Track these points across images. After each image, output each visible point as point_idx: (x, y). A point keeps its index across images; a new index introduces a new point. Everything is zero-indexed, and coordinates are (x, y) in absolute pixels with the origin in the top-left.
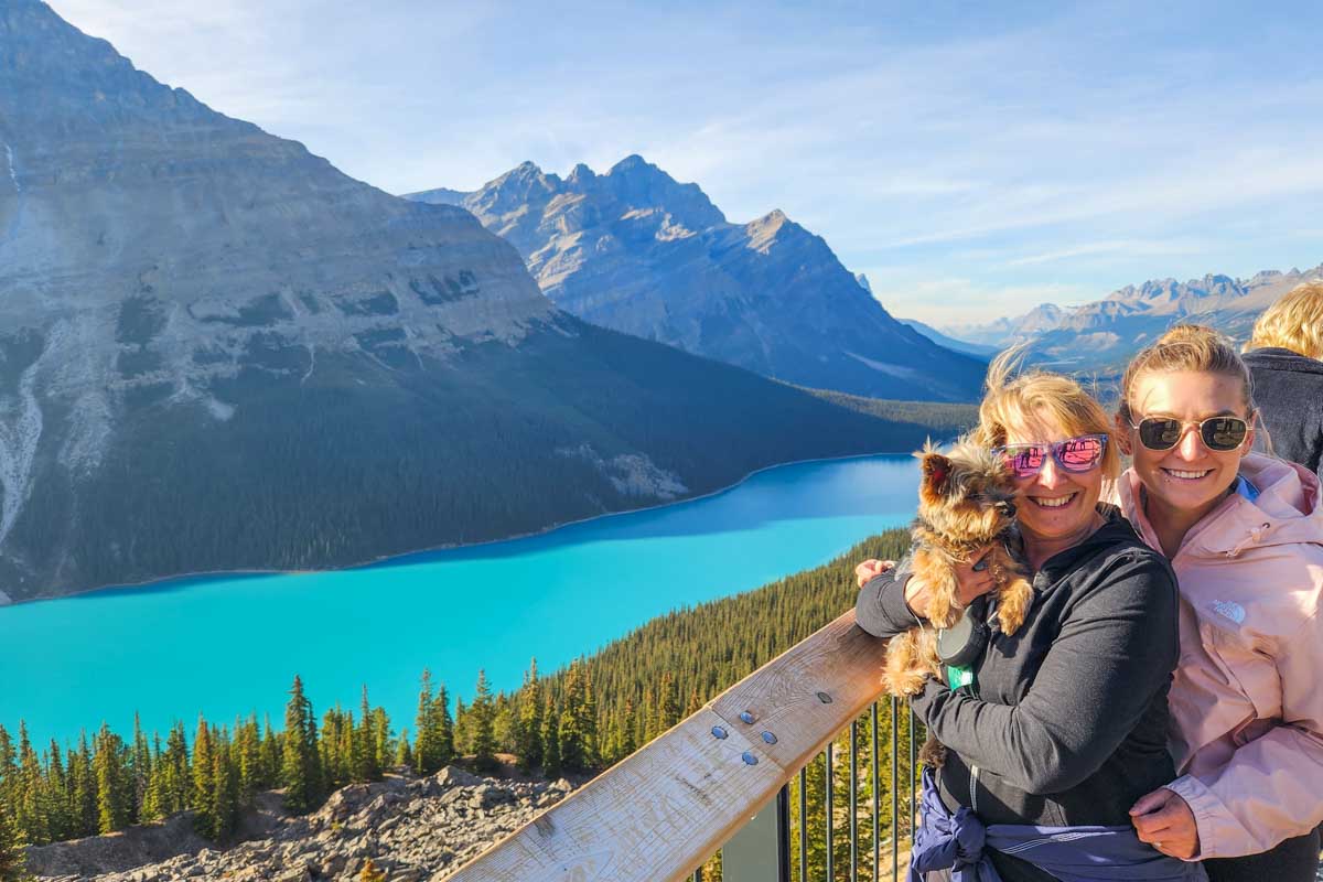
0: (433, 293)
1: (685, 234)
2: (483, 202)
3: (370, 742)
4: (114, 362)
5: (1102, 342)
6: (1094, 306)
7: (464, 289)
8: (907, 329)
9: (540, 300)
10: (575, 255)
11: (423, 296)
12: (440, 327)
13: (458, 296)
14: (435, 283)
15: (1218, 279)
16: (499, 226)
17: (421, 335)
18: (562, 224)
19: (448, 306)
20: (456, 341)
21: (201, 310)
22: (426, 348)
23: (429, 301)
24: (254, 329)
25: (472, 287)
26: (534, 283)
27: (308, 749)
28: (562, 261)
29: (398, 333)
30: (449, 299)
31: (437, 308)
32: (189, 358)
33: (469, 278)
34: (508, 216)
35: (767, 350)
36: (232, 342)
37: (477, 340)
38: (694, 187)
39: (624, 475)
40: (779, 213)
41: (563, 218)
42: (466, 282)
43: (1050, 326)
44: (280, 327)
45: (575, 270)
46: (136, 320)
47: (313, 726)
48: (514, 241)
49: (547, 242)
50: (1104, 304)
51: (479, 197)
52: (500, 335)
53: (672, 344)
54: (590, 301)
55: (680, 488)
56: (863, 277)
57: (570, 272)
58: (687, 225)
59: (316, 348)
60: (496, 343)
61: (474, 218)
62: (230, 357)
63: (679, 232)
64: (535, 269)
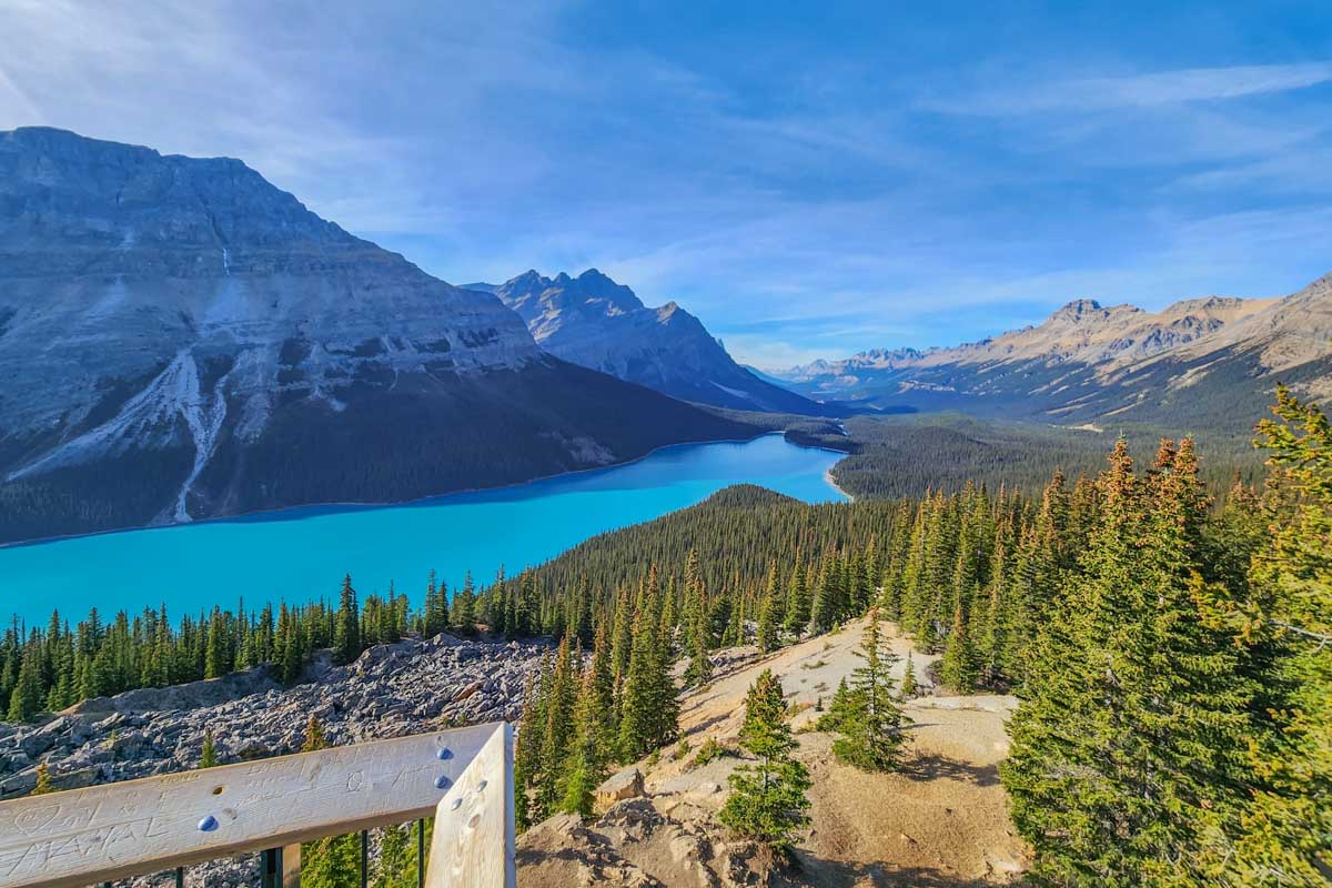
0: (471, 340)
1: (620, 312)
2: (505, 291)
3: (393, 615)
4: (275, 376)
5: (849, 382)
6: (845, 361)
7: (490, 339)
8: (744, 370)
9: (535, 347)
10: (557, 322)
11: (465, 342)
12: (475, 361)
13: (486, 343)
14: (473, 335)
15: (909, 350)
16: (514, 304)
17: (463, 365)
18: (550, 304)
19: (480, 348)
20: (483, 368)
21: (331, 347)
22: (465, 372)
23: (469, 345)
24: (363, 359)
25: (495, 338)
26: (532, 337)
27: (351, 622)
28: (549, 325)
29: (450, 363)
30: (481, 344)
31: (474, 350)
32: (322, 374)
33: (493, 333)
34: (519, 299)
35: (665, 378)
36: (349, 366)
37: (495, 368)
38: (626, 287)
39: (578, 449)
40: (673, 303)
41: (551, 302)
42: (492, 336)
43: (822, 372)
44: (379, 358)
45: (555, 331)
46: (292, 351)
47: (355, 607)
48: (521, 314)
49: (541, 314)
50: (850, 361)
51: (502, 288)
52: (510, 366)
53: (610, 373)
54: (564, 348)
55: (613, 459)
56: (720, 341)
57: (553, 331)
58: (622, 308)
59: (400, 370)
60: (507, 369)
61: (499, 300)
62: (347, 375)
63: (615, 311)
64: (533, 330)
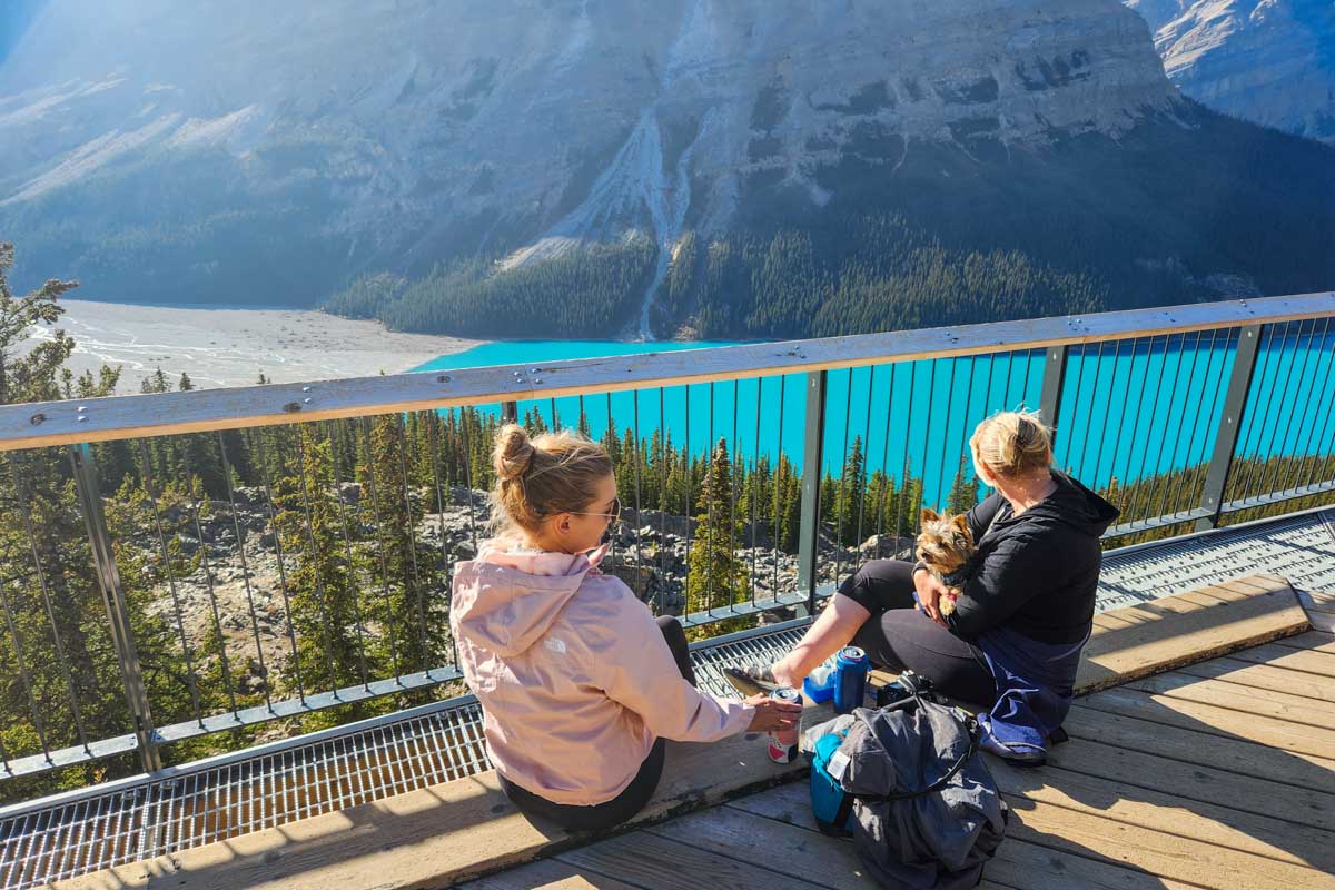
0: (1037, 76)
3: (907, 504)
4: (746, 147)
7: (1073, 72)
9: (1164, 83)
10: (1220, 26)
11: (1027, 80)
13: (1065, 80)
14: (1043, 66)
19: (1051, 92)
20: (1051, 131)
21: (817, 99)
22: (1018, 139)
23: (1031, 86)
24: (859, 118)
25: (1083, 70)
26: (1160, 62)
27: (856, 495)
28: (1201, 35)
29: (992, 123)
30: (1054, 84)
31: (1039, 95)
32: (802, 144)
33: (1082, 58)
36: (839, 130)
37: (1075, 131)
42: (1077, 64)
44: (883, 115)
45: (1217, 44)
46: (767, 109)
47: (864, 479)
49: (1188, 11)
52: (1104, 125)
54: (1226, 84)
57: (1207, 48)
59: (910, 137)
60: (1096, 134)
62: (835, 145)
64: (1163, 48)
